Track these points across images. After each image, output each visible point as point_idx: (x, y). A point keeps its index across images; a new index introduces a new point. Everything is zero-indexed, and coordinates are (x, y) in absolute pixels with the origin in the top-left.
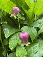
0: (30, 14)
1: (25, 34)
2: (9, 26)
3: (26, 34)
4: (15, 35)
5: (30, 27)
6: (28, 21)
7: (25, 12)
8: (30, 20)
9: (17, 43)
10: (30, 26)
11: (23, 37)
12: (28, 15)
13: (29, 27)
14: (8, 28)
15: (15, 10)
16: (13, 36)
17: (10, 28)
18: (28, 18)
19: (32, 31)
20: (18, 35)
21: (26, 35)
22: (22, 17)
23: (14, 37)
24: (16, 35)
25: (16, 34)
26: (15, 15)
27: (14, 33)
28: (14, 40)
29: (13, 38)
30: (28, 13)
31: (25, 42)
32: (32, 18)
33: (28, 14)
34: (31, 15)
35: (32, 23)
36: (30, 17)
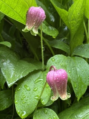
0: (73, 20)
1: (60, 72)
2: (13, 55)
3: (63, 72)
4: (30, 78)
5: (72, 59)
6: (66, 38)
7: (60, 14)
8: (72, 37)
9: (37, 99)
10: (73, 54)
11: (55, 79)
12: (66, 22)
13: (69, 57)
14: (10, 58)
15: (35, 16)
16: (25, 83)
17: (15, 59)
18: (66, 28)
19: (78, 70)
20: (39, 78)
21: (63, 74)
22: (50, 27)
23: (30, 84)
24: (35, 80)
25: (34, 78)
26: (35, 28)
27: (28, 73)
28: (28, 92)
29: (26, 86)
30: (67, 17)
31: (59, 91)
32: (78, 30)
33: (68, 20)
34: (75, 21)
35: (79, 46)
36: (72, 28)
